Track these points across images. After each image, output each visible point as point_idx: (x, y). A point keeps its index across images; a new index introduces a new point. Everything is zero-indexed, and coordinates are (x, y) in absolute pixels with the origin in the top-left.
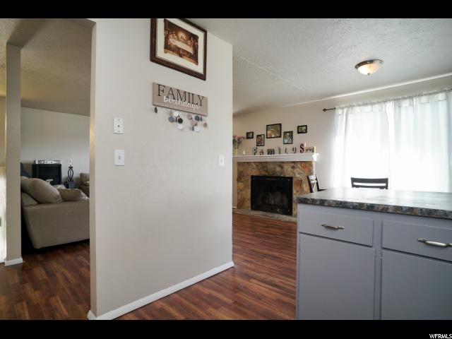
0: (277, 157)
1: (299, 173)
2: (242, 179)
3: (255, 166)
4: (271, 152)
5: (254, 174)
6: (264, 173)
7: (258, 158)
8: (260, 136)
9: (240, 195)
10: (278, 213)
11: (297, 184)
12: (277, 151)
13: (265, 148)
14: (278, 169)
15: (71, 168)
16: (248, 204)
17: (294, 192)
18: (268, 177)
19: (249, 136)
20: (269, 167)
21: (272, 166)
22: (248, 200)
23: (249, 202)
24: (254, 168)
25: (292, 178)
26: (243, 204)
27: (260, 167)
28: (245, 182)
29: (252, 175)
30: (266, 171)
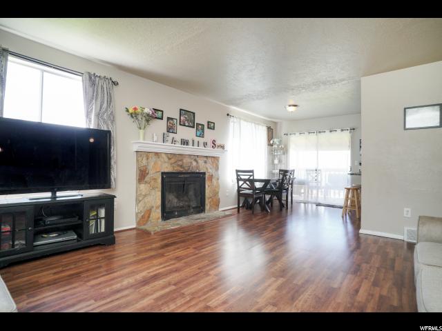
1: (210, 168)
2: (147, 179)
3: (166, 160)
4: (185, 142)
5: (166, 171)
6: (177, 169)
7: (168, 148)
8: (172, 119)
11: (209, 179)
12: (191, 143)
13: (178, 137)
14: (194, 164)
16: (157, 213)
20: (184, 161)
21: (189, 160)
22: (157, 208)
23: (159, 211)
24: (165, 162)
25: (204, 173)
26: (149, 217)
27: (173, 161)
28: (153, 182)
29: (163, 171)
30: (181, 166)
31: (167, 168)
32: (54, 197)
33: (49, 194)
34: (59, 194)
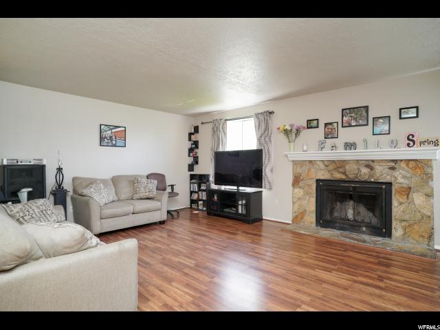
0: (361, 153)
1: (404, 177)
2: (301, 184)
3: (322, 166)
4: (350, 146)
5: (322, 178)
6: (338, 176)
7: (327, 154)
8: (331, 124)
9: (297, 205)
10: (363, 233)
11: (399, 192)
12: (360, 145)
13: (340, 142)
14: (365, 171)
15: (60, 170)
16: (311, 218)
17: (395, 203)
18: (344, 181)
19: (311, 124)
20: (347, 167)
21: (354, 167)
22: (312, 212)
23: (314, 216)
24: (321, 169)
25: (390, 184)
26: (302, 218)
27: (331, 167)
28: (306, 188)
29: (318, 178)
30: (344, 173)
31: (324, 175)
32: (238, 189)
33: (236, 188)
34: (240, 188)
